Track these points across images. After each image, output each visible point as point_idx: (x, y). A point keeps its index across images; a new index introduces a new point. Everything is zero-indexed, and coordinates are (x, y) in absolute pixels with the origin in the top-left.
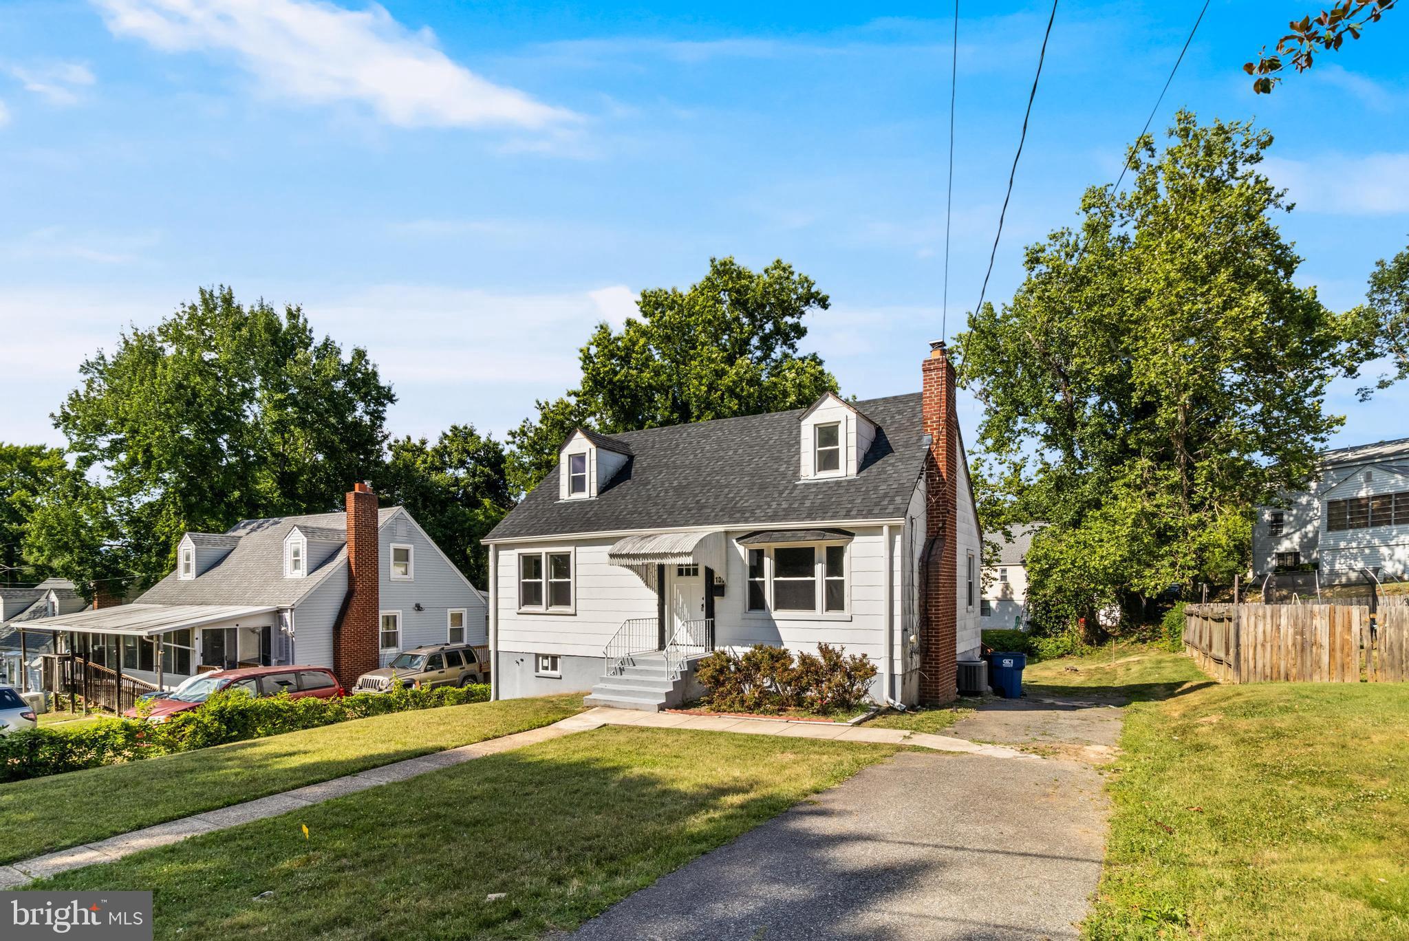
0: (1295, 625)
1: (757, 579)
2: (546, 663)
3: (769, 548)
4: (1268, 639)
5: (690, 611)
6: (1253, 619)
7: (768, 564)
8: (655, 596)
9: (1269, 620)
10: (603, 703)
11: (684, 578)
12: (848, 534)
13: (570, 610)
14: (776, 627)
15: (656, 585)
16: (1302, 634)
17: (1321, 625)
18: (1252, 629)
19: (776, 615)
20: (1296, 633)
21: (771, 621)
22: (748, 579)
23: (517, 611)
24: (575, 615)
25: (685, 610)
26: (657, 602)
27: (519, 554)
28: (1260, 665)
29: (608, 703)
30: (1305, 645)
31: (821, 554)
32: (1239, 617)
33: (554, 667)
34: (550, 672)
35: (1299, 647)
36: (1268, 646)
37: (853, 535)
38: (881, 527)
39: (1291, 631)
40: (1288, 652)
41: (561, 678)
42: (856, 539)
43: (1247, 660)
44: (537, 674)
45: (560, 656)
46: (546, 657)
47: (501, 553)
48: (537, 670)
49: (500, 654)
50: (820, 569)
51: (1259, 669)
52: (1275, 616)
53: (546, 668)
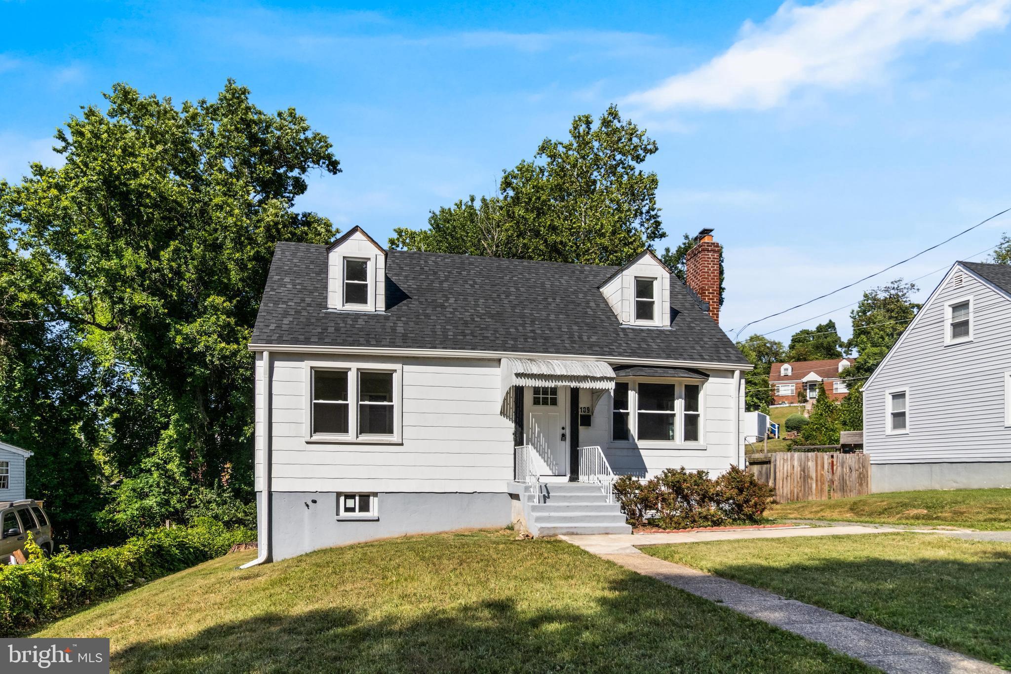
0: (801, 466)
1: (622, 411)
2: (350, 503)
3: (634, 382)
4: (789, 475)
5: (547, 440)
6: (782, 462)
7: (633, 397)
8: (510, 426)
9: (789, 463)
10: (564, 531)
11: (541, 408)
12: (705, 374)
13: (395, 438)
14: (640, 456)
15: (512, 412)
16: (804, 472)
17: (811, 464)
18: (781, 468)
19: (641, 444)
20: (801, 470)
21: (636, 448)
22: (612, 410)
23: (308, 439)
24: (402, 444)
25: (542, 439)
26: (513, 430)
27: (312, 368)
28: (785, 492)
29: (571, 530)
30: (805, 476)
31: (680, 391)
32: (776, 460)
33: (365, 507)
34: (357, 514)
35: (802, 479)
36: (789, 478)
37: (708, 376)
38: (733, 372)
39: (799, 469)
40: (798, 482)
41: (378, 520)
42: (711, 379)
43: (779, 488)
44: (339, 518)
45: (375, 494)
46: (350, 496)
47: (277, 364)
48: (338, 514)
49: (275, 497)
50: (679, 405)
51: (785, 494)
52: (792, 458)
53: (352, 510)
